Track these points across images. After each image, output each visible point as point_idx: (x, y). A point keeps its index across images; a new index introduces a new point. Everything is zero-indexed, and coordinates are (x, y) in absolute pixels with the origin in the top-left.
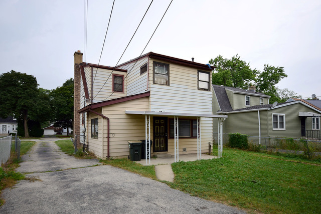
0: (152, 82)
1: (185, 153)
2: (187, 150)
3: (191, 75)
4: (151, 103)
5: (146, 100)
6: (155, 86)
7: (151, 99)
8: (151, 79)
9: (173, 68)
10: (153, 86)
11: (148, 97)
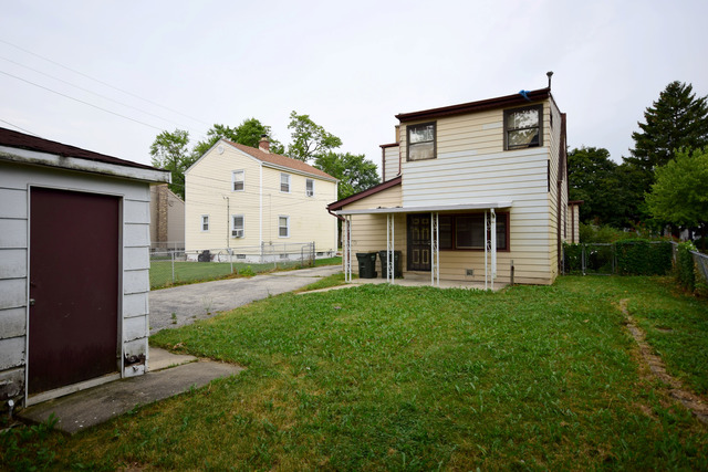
0: (404, 160)
1: (470, 278)
2: (475, 272)
3: (485, 127)
4: (404, 193)
5: (397, 189)
6: (411, 164)
7: (403, 187)
8: (404, 155)
9: (444, 126)
10: (406, 165)
11: (400, 184)
